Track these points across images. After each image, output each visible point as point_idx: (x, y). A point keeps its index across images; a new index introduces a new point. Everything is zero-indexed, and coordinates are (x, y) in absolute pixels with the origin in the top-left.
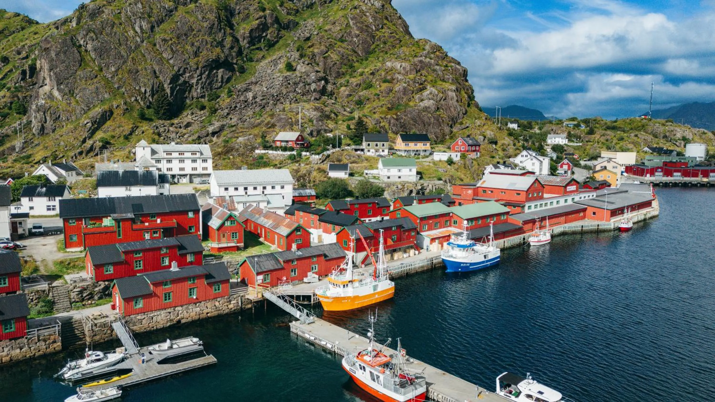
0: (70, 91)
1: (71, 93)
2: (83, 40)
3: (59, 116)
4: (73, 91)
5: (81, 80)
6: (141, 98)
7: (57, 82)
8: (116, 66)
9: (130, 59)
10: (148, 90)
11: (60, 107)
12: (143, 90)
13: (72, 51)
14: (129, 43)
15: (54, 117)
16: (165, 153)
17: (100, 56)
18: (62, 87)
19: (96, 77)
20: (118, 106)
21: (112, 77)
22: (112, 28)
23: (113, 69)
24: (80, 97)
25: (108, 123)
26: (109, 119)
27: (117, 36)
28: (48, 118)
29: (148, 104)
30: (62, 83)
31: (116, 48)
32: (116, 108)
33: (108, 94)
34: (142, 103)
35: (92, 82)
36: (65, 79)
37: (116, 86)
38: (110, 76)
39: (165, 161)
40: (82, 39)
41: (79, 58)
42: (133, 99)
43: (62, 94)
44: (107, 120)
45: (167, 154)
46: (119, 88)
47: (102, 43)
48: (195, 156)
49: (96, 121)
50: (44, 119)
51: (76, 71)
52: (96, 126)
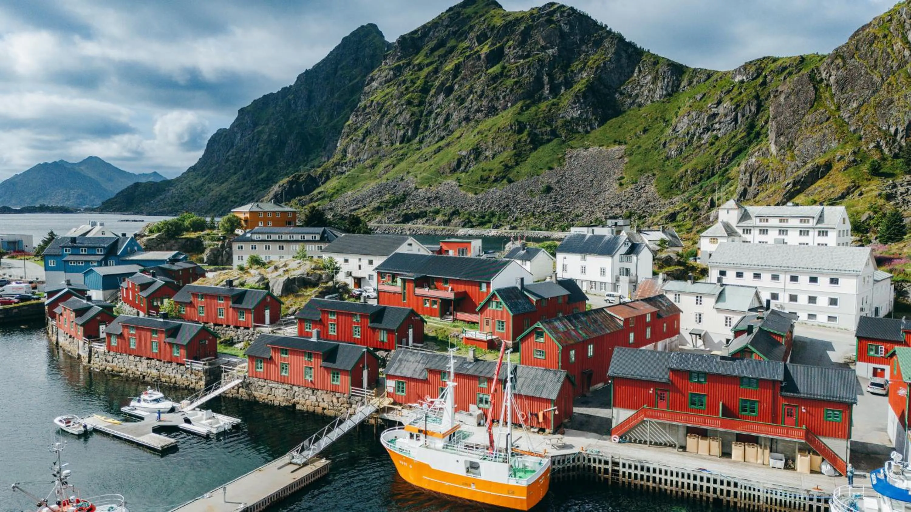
0: (788, 143)
1: (790, 145)
2: (825, 72)
3: (767, 177)
4: (793, 143)
5: (806, 127)
6: (887, 143)
7: (777, 133)
8: (860, 99)
9: (885, 86)
10: (900, 129)
11: (771, 165)
12: (892, 130)
13: (806, 89)
14: (889, 62)
15: (760, 178)
16: (758, 219)
17: (842, 90)
18: (782, 139)
19: (828, 119)
20: (842, 158)
21: (849, 117)
22: (870, 46)
23: (855, 105)
24: (799, 150)
25: (819, 183)
26: (822, 178)
27: (875, 56)
28: (754, 180)
29: (897, 151)
30: (782, 134)
31: (867, 74)
32: (838, 161)
33: (837, 141)
34: (886, 151)
35: (820, 127)
36: (787, 128)
37: (852, 129)
38: (847, 116)
39: (757, 232)
40: (824, 70)
41: (813, 98)
42: (872, 145)
43: (778, 149)
44: (819, 179)
45: (761, 221)
46: (855, 132)
47: (850, 70)
48: (806, 225)
49: (800, 180)
50: (748, 182)
51: (804, 115)
52: (799, 187)
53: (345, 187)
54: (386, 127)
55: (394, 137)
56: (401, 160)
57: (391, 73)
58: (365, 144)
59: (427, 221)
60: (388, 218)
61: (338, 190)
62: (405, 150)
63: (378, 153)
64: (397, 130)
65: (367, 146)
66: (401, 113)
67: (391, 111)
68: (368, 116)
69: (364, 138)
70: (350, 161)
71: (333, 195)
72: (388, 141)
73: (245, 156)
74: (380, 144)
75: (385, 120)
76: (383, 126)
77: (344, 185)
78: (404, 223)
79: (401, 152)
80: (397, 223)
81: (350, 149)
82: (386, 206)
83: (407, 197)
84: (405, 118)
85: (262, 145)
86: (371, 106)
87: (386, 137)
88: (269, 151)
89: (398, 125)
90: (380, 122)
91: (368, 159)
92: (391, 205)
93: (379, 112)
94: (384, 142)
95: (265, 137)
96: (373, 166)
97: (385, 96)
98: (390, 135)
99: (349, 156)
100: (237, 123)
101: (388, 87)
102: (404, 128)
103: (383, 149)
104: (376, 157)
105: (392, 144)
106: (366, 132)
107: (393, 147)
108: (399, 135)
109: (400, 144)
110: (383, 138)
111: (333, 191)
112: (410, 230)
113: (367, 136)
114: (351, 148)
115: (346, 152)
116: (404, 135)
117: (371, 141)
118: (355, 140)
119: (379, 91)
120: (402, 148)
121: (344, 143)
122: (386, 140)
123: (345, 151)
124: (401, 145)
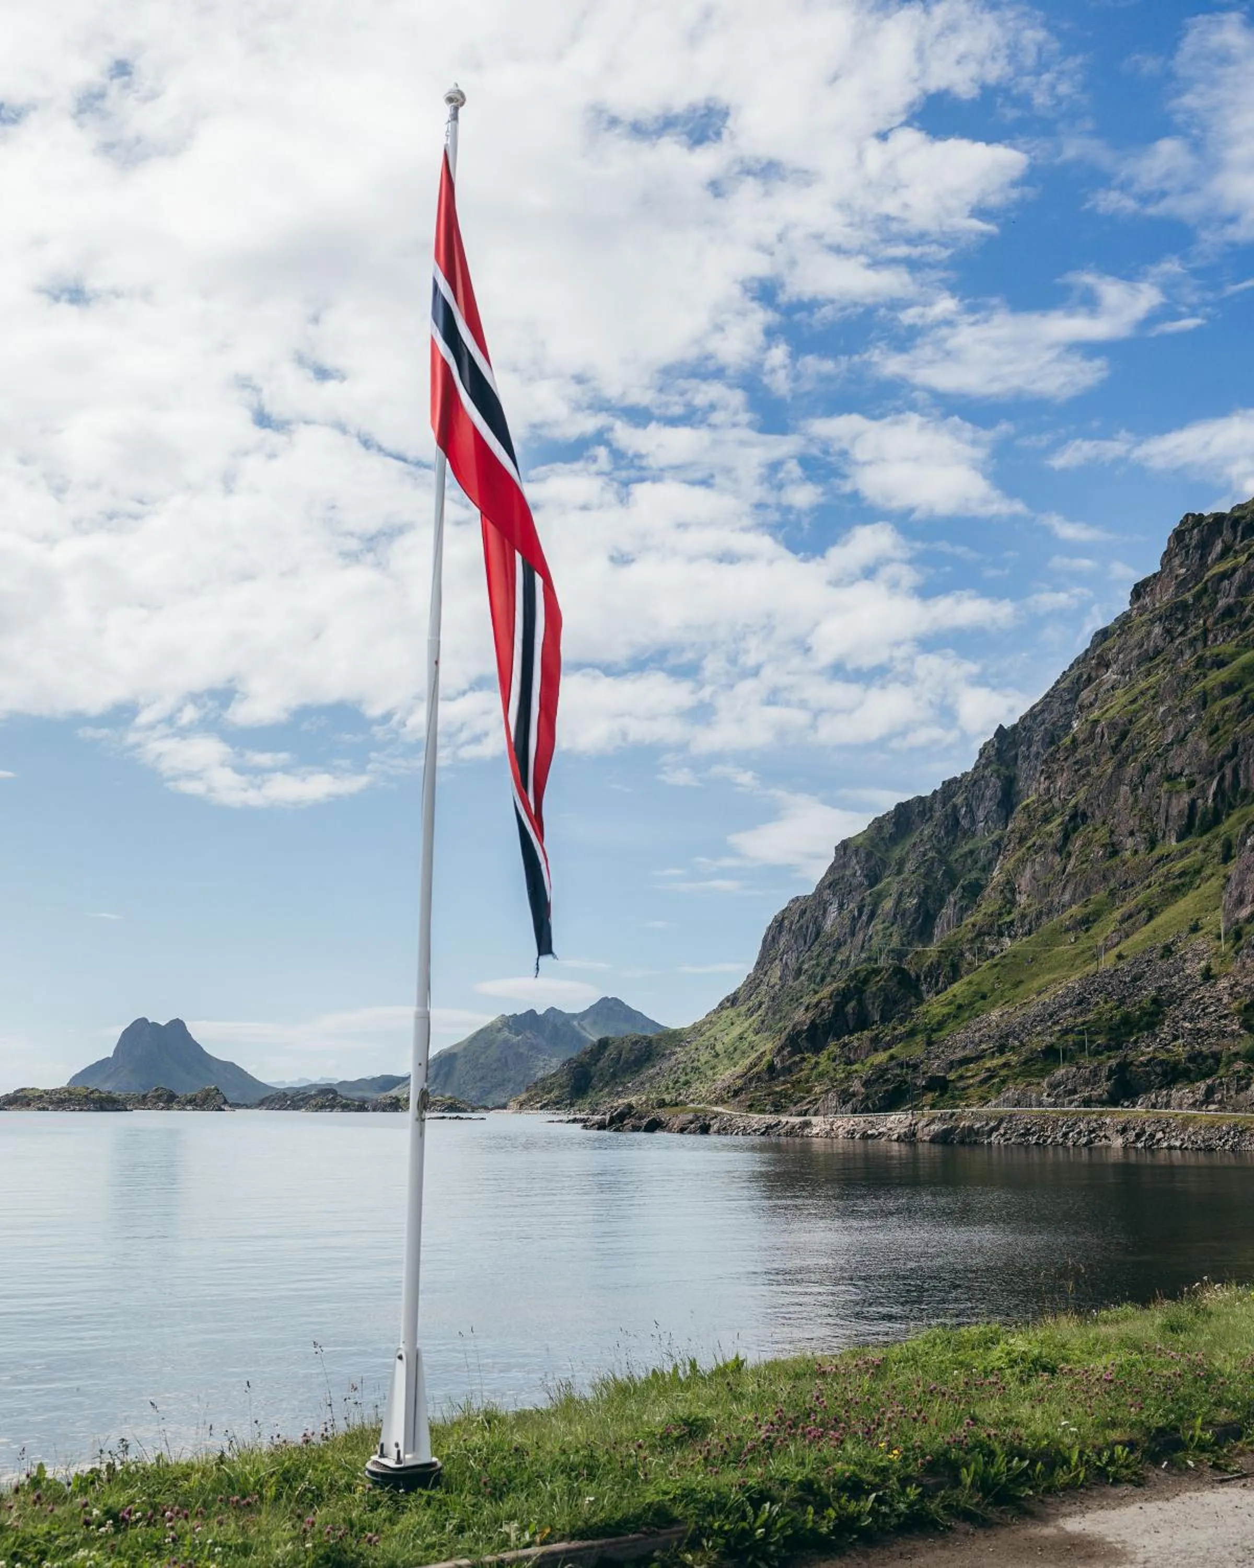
53: (984, 997)
54: (1134, 790)
55: (1160, 821)
56: (1177, 891)
57: (1157, 630)
58: (1069, 855)
59: (1210, 1091)
60: (1053, 1086)
61: (960, 1007)
62: (1197, 855)
63: (1105, 878)
64: (1170, 792)
65: (1073, 861)
66: (1181, 740)
67: (1151, 740)
68: (1082, 772)
69: (1066, 838)
70: (1023, 916)
71: (941, 1025)
72: (1139, 837)
73: (839, 958)
74: (1114, 851)
75: (1131, 770)
76: (1125, 789)
77: (985, 989)
78: (1116, 1104)
79: (1179, 866)
80: (1087, 1102)
81: (1024, 882)
82: (1081, 1046)
83: (1168, 1010)
84: (1196, 752)
85: (880, 927)
86: (1091, 737)
87: (1133, 823)
88: (895, 942)
89: (1171, 778)
90: (1116, 780)
91: (1073, 901)
92: (1101, 1040)
93: (1115, 749)
94: (1130, 842)
95: (888, 905)
96: (1086, 923)
97: (1133, 701)
98: (1147, 814)
99: (1022, 899)
100: (831, 878)
101: (1148, 674)
102: (1191, 784)
103: (1124, 863)
104: (1100, 895)
105: (1152, 844)
106: (1073, 817)
107: (1157, 853)
108: (1174, 812)
109: (1178, 841)
110: (1124, 829)
111: (945, 1010)
112: (1124, 1131)
113: (1075, 829)
114: (1028, 873)
115: (1013, 891)
116: (1193, 805)
117: (1088, 843)
118: (1041, 848)
119: (1119, 692)
120: (1185, 853)
121: (1009, 865)
122: (1132, 834)
123: (1010, 888)
124: (1184, 844)
